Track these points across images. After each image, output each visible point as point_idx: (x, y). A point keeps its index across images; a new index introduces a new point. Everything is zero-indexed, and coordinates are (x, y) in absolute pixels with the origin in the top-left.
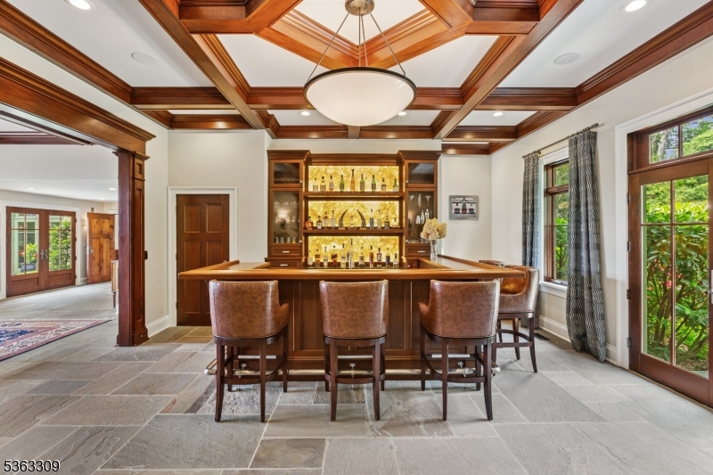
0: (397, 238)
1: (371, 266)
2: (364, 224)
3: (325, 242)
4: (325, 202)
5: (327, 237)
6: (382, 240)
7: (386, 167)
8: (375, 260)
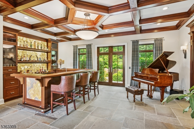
0: (46, 64)
1: (40, 73)
2: (38, 59)
3: (23, 66)
4: (22, 51)
5: (23, 64)
6: (42, 65)
7: (43, 42)
8: (41, 71)
